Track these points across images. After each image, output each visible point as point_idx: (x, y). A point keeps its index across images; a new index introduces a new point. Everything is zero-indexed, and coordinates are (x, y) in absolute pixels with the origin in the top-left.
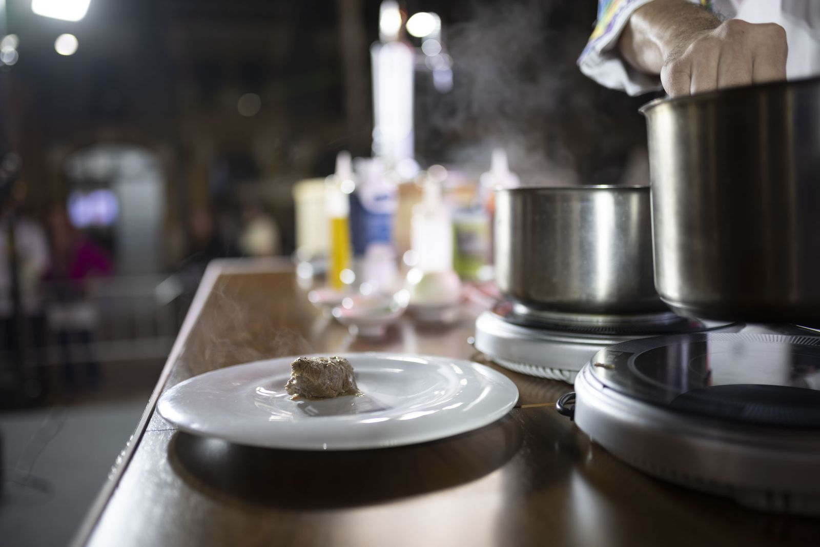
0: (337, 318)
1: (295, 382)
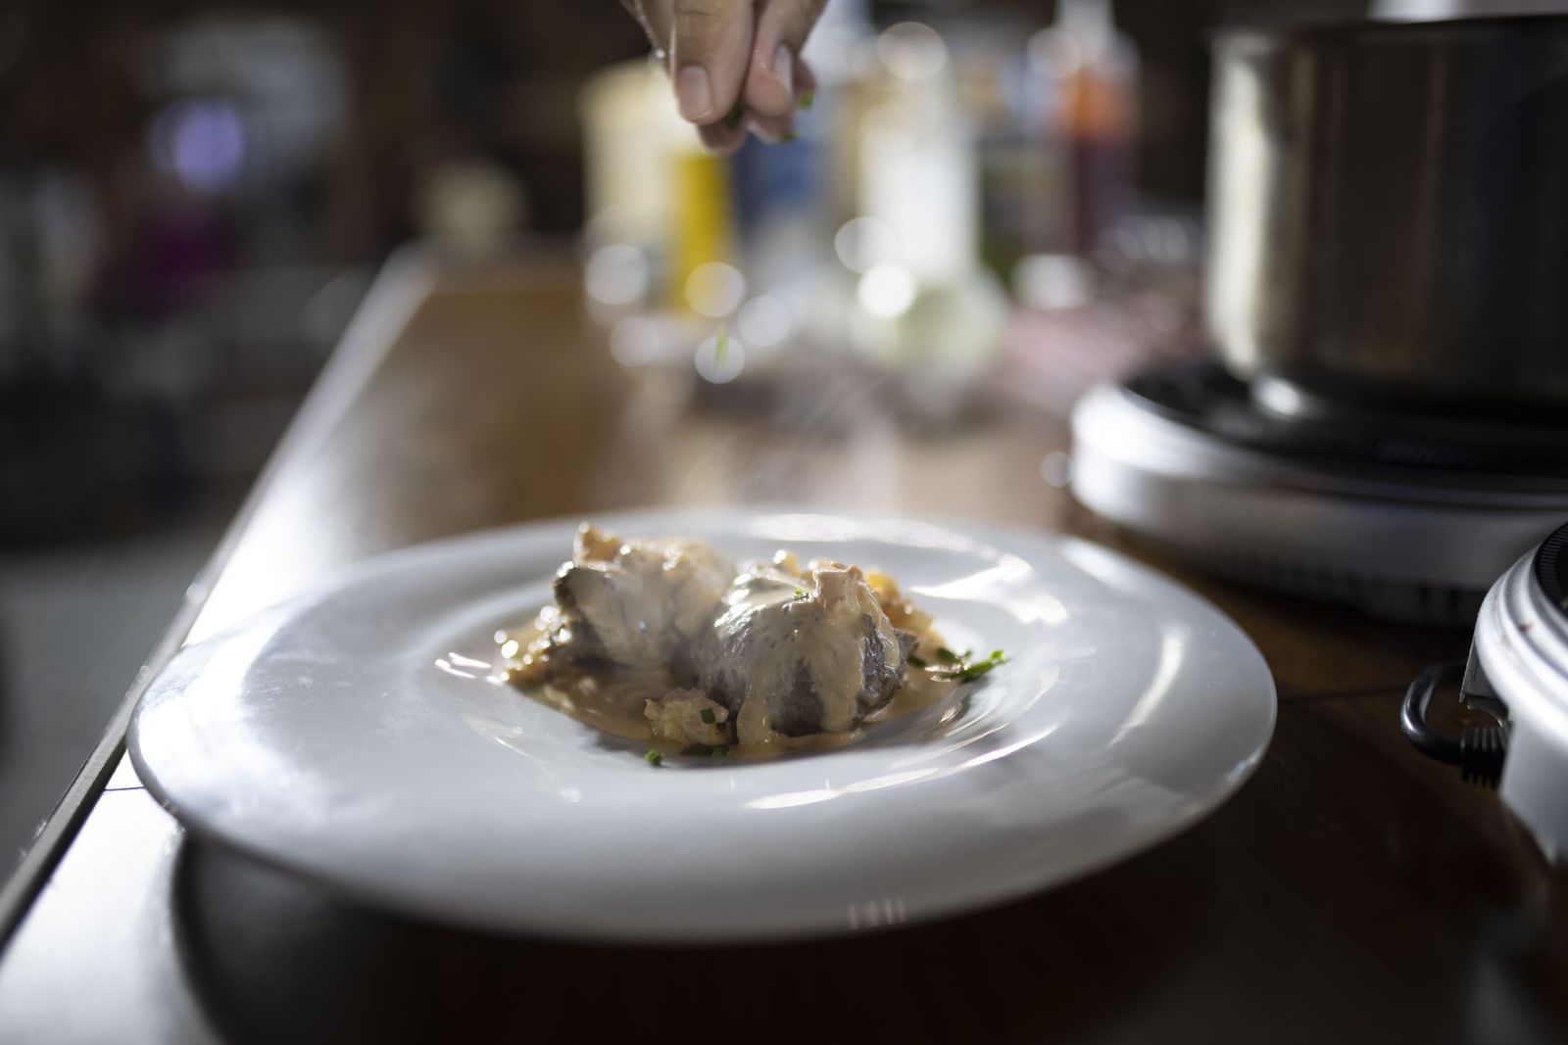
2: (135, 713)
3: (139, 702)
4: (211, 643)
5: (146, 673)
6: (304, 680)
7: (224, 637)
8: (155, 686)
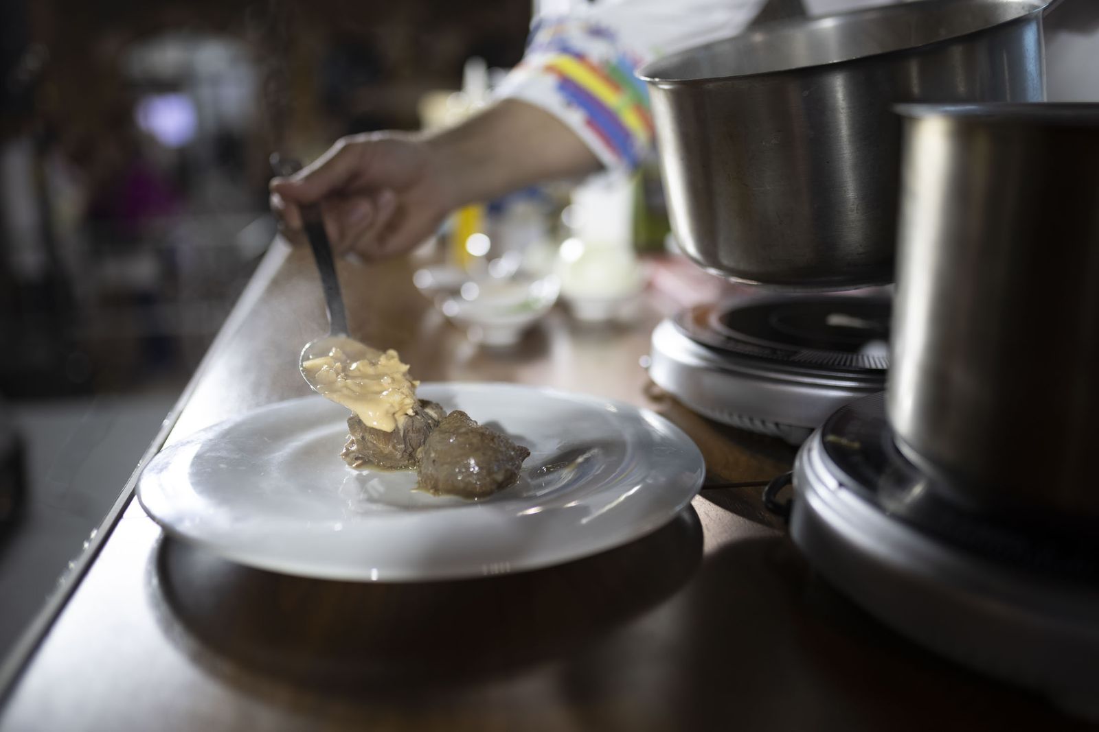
0: (452, 318)
1: (354, 448)
2: (139, 480)
3: (141, 474)
4: (176, 447)
5: (141, 464)
6: (222, 466)
7: (183, 444)
8: (148, 467)
